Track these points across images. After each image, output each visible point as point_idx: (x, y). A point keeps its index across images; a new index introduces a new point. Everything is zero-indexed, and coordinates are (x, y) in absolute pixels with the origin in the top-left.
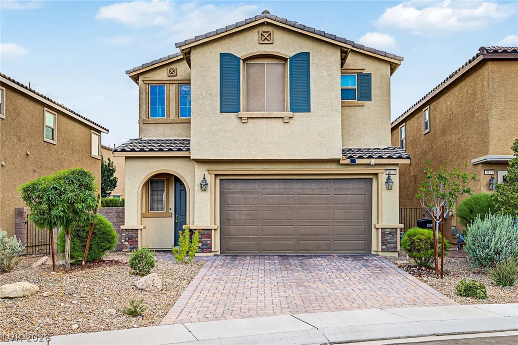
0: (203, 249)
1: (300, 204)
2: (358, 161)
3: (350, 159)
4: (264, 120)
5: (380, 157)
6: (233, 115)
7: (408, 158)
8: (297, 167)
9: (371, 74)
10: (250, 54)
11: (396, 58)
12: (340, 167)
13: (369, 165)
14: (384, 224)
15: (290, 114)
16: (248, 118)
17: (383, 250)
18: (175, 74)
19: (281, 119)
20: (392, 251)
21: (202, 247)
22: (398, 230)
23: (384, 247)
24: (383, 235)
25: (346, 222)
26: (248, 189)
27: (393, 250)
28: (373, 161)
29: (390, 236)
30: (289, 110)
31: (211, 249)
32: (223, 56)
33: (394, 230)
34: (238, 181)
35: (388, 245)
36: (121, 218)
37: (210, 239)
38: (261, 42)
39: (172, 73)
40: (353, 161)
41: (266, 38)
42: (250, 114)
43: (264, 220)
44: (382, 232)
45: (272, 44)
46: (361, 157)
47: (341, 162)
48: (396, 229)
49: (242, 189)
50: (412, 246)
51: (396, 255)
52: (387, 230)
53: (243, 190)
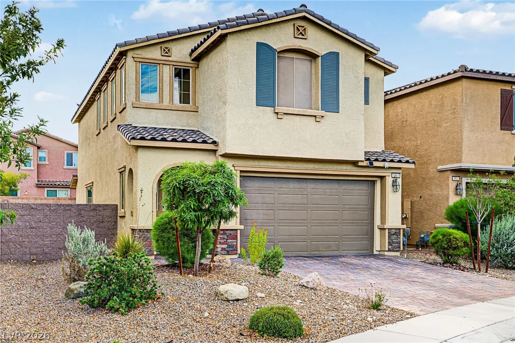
0: (228, 251)
1: (313, 204)
2: (376, 164)
3: (368, 162)
4: (298, 117)
5: (392, 161)
6: (269, 110)
7: (414, 163)
8: (317, 167)
9: (369, 78)
10: (285, 47)
11: (393, 66)
12: (358, 168)
13: (383, 168)
14: (390, 224)
15: (323, 113)
16: (284, 114)
17: (389, 250)
18: (169, 54)
19: (314, 118)
20: (396, 251)
21: (228, 249)
22: (402, 230)
23: (390, 247)
24: (390, 235)
25: (352, 223)
26: (265, 187)
27: (397, 249)
28: (387, 165)
29: (395, 236)
30: (320, 109)
31: (237, 250)
32: (259, 45)
33: (398, 231)
34: (255, 178)
35: (394, 245)
36: (82, 217)
37: (236, 241)
38: (296, 36)
39: (167, 52)
40: (371, 163)
41: (301, 33)
42: (287, 110)
43: (280, 220)
44: (389, 233)
45: (306, 39)
46: (376, 160)
47: (360, 164)
48: (400, 229)
49: (259, 187)
50: (449, 244)
51: (398, 254)
52: (392, 230)
53: (260, 189)
